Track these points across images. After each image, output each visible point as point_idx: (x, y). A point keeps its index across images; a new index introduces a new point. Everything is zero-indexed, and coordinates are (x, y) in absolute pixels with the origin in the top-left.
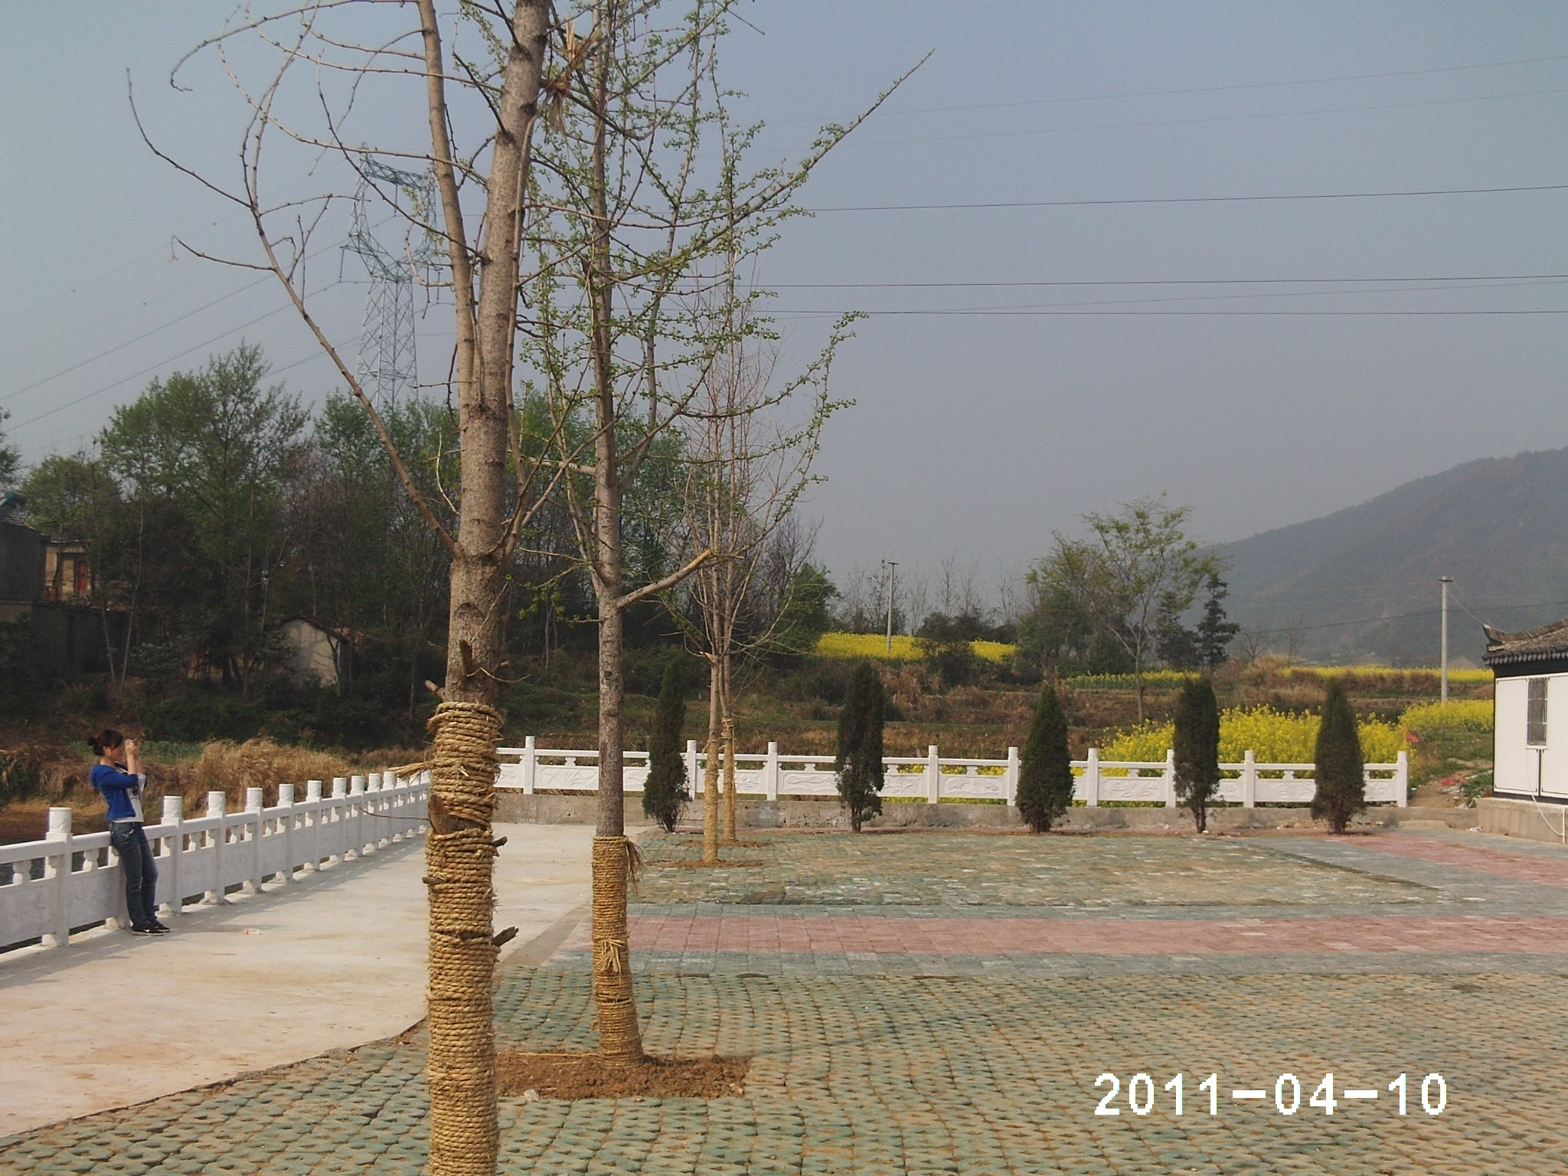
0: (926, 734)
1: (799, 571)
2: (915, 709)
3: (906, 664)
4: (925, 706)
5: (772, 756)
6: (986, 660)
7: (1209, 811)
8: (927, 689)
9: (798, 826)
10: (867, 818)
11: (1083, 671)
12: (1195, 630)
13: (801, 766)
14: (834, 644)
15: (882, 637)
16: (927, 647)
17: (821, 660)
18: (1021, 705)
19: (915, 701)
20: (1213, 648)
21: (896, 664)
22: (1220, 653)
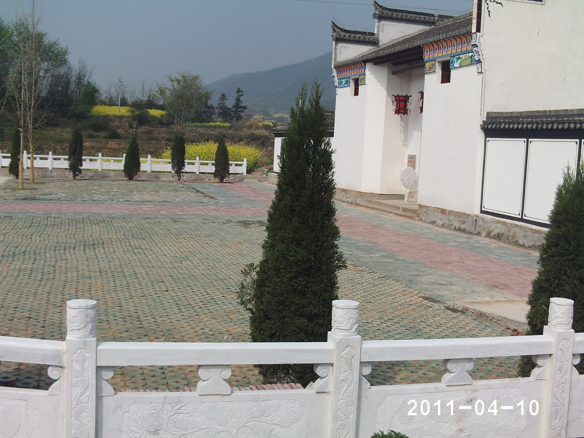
0: (126, 144)
1: (86, 84)
2: (126, 134)
3: (125, 118)
4: (129, 133)
5: (50, 156)
6: (155, 117)
7: (182, 174)
8: (131, 127)
9: (58, 177)
10: (77, 175)
11: (189, 121)
12: (232, 107)
13: (59, 159)
14: (100, 110)
15: (117, 107)
16: (132, 112)
17: (93, 116)
18: (164, 133)
19: (126, 131)
20: (237, 114)
21: (122, 117)
22: (240, 116)
